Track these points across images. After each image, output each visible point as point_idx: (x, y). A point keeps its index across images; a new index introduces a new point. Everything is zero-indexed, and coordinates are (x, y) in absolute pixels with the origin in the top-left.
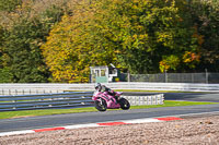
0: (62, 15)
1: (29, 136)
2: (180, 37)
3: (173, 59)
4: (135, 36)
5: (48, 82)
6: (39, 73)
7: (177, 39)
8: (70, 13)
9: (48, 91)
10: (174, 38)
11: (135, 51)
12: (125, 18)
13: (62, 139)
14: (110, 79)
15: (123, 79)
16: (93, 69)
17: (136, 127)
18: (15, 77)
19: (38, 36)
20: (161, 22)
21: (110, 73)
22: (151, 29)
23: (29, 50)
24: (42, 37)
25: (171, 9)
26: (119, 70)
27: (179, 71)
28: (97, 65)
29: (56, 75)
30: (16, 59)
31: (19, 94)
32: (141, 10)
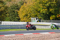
0: (24, 3)
1: (13, 36)
2: (56, 10)
3: (54, 16)
4: (44, 9)
5: (19, 21)
6: (17, 19)
7: (55, 11)
8: (26, 3)
9: (19, 24)
10: (54, 11)
11: (43, 14)
12: (41, 5)
13: (23, 37)
14: (36, 21)
15: (40, 21)
16: (32, 18)
17: (43, 35)
18: (10, 20)
19: (17, 9)
20: (51, 6)
21: (36, 19)
22: (48, 8)
23: (15, 12)
24: (18, 9)
25: (54, 2)
26: (39, 19)
27: (55, 20)
28: (33, 17)
29: (22, 20)
30: (11, 15)
31: (11, 25)
32: (45, 2)
